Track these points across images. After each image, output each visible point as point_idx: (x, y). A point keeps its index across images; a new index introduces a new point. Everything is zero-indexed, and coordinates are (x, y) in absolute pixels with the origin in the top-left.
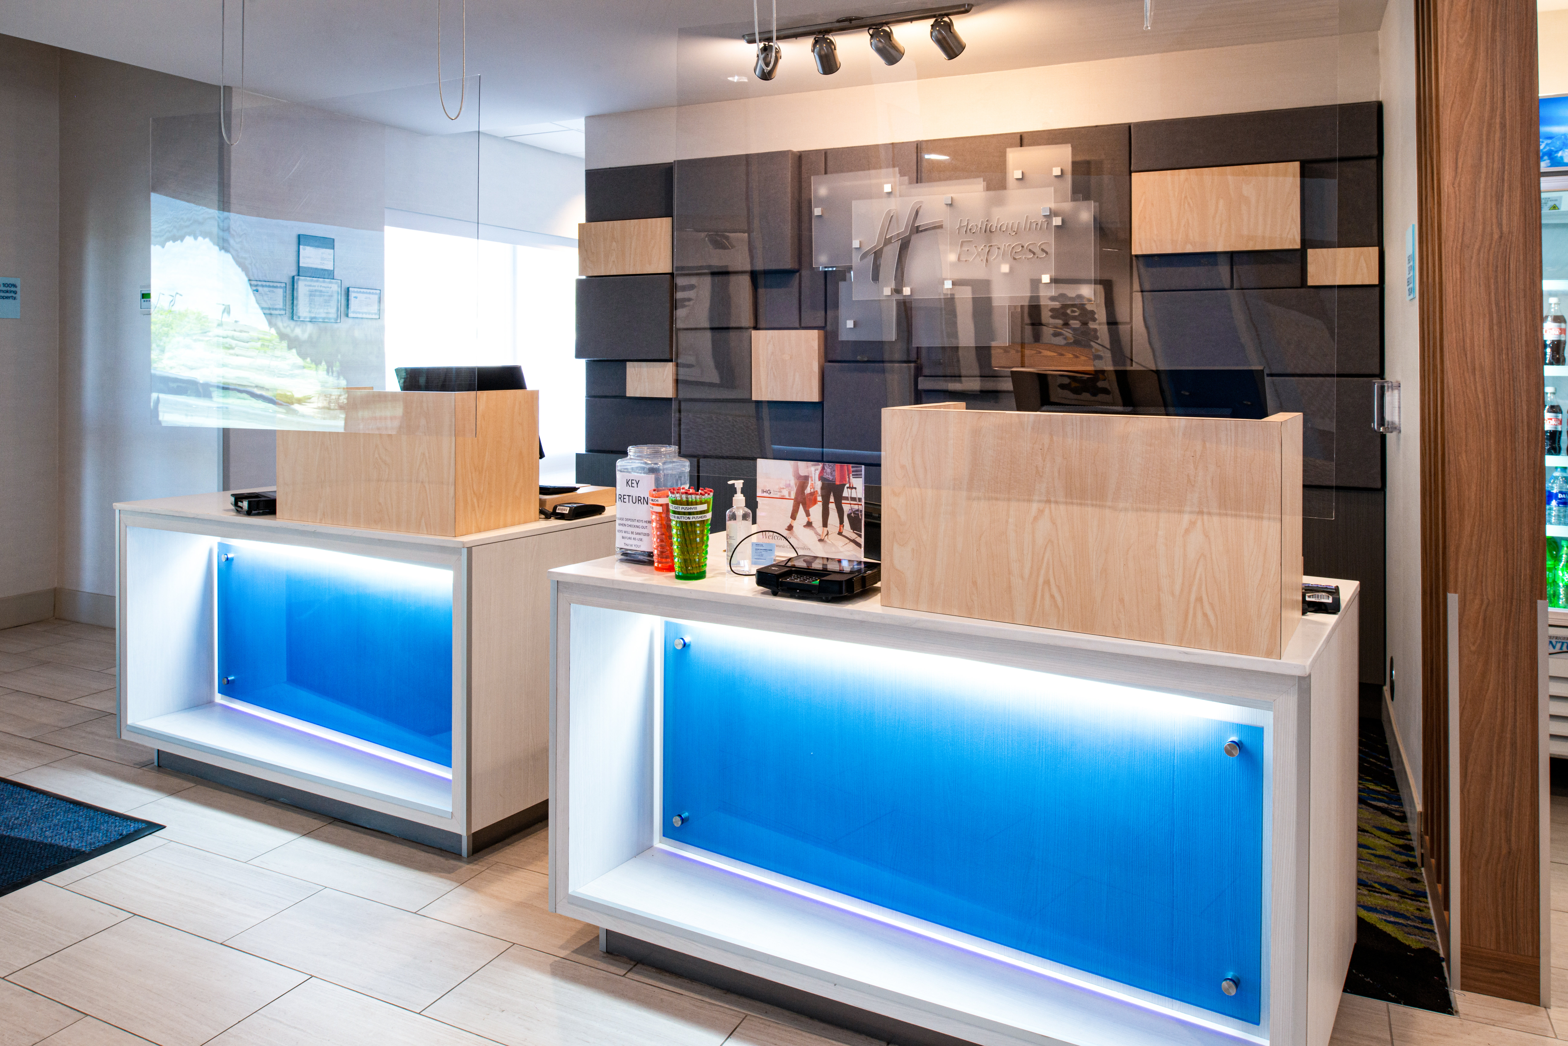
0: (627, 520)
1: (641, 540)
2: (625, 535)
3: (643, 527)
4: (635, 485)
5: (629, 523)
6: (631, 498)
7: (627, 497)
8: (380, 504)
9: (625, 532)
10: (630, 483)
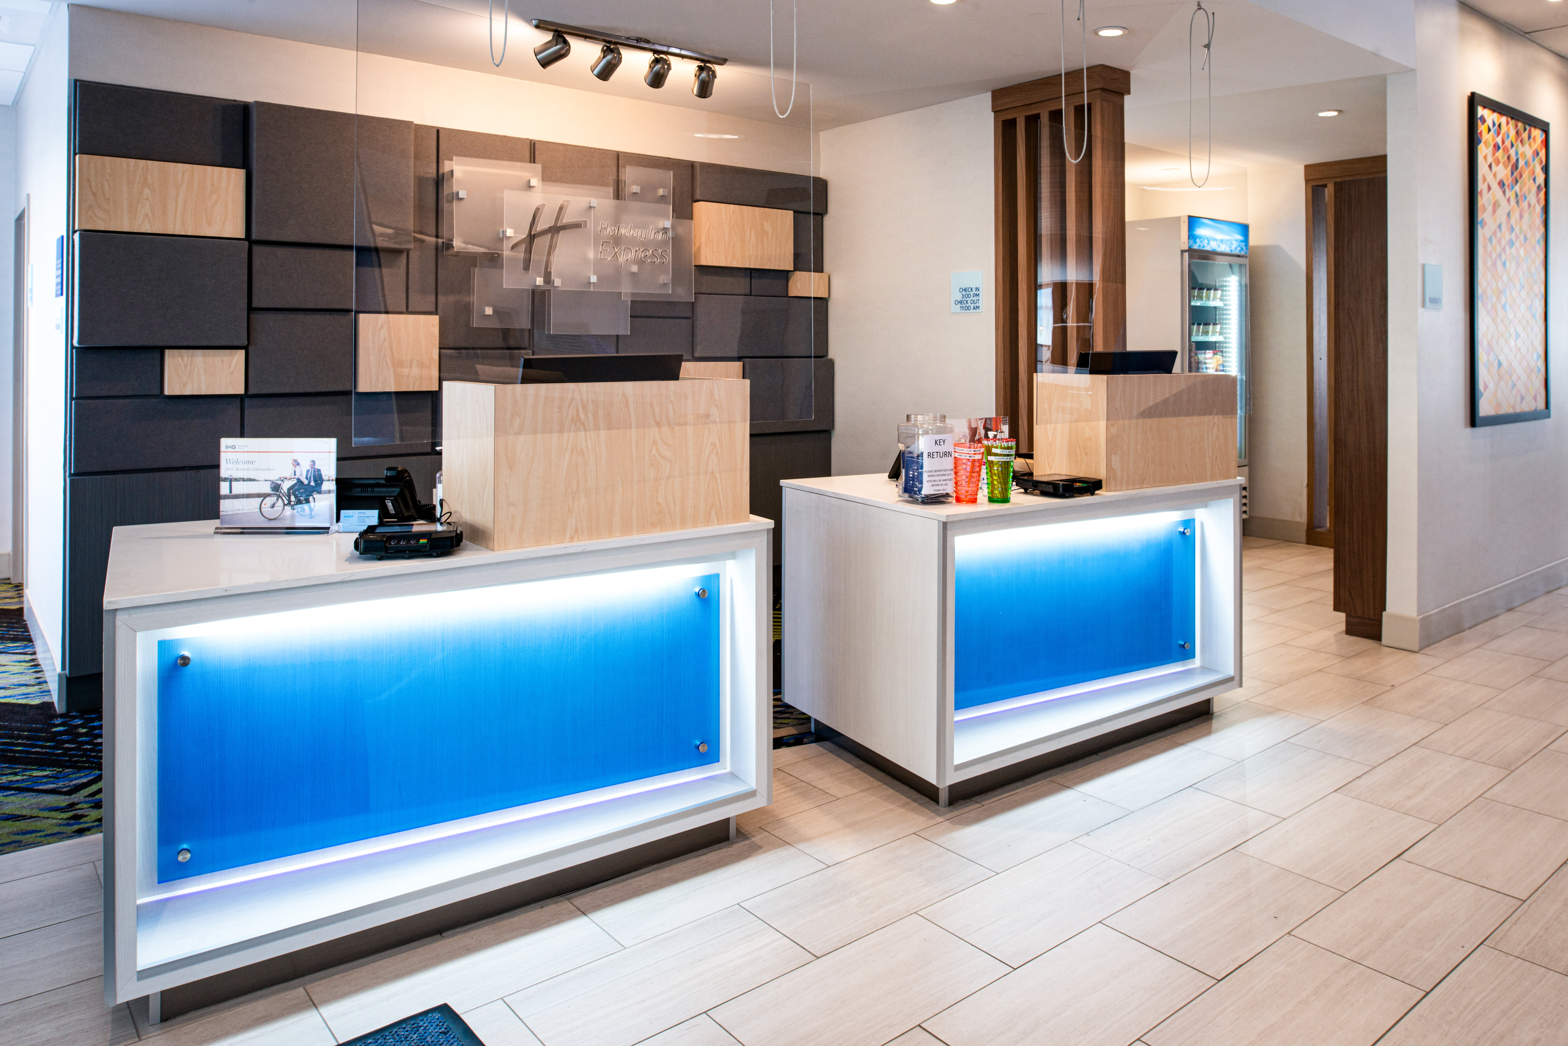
0: (935, 471)
1: (947, 484)
2: (933, 483)
3: (948, 475)
4: (942, 443)
5: (938, 473)
6: (939, 454)
7: (935, 454)
8: (659, 504)
9: (934, 481)
10: (938, 442)
